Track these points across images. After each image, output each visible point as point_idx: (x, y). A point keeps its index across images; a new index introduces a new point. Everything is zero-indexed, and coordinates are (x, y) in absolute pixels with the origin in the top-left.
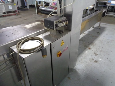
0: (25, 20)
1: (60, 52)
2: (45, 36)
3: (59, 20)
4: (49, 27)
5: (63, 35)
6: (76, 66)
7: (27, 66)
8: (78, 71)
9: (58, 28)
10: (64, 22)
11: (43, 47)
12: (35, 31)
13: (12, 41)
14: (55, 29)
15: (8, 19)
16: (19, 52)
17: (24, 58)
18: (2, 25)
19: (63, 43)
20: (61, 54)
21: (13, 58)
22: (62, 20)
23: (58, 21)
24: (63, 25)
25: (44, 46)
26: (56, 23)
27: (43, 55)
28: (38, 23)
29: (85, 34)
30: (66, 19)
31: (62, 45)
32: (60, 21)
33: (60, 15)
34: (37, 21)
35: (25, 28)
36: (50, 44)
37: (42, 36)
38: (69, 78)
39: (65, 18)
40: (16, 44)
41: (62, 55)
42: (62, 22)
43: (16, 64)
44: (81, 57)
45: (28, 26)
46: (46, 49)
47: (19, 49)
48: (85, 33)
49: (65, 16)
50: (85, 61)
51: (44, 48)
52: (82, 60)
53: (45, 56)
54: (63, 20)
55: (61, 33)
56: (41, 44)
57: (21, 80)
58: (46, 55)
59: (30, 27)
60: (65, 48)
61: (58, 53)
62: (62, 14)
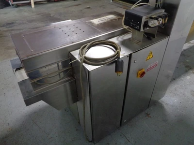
0: (87, 10)
1: (144, 70)
2: (122, 40)
3: (152, 14)
4: (133, 25)
5: (153, 43)
6: (163, 98)
7: (92, 84)
8: (165, 107)
9: (148, 28)
10: (159, 19)
11: (118, 57)
12: (107, 31)
13: (73, 43)
14: (142, 30)
15: (61, 6)
16: (82, 60)
17: (90, 70)
18: (52, 15)
19: (151, 56)
20: (144, 73)
21: (72, 68)
22: (158, 15)
23: (150, 15)
24: (157, 24)
25: (121, 57)
26: (147, 20)
27: (116, 71)
28: (111, 17)
29: (192, 45)
30: (166, 13)
31: (148, 58)
32: (153, 17)
33: (155, 6)
34: (111, 13)
35: (92, 24)
36: (130, 55)
37: (117, 39)
38: (148, 115)
39: (163, 11)
40: (79, 48)
41: (145, 75)
42: (156, 19)
43: (74, 78)
44: (176, 86)
45: (96, 21)
46: (122, 61)
47: (84, 57)
48: (192, 42)
49: (163, 7)
50: (181, 93)
51: (120, 60)
52: (176, 90)
53: (120, 74)
54: (161, 15)
55: (151, 37)
56: (116, 52)
57: (78, 102)
58: (122, 71)
59: (100, 22)
60: (152, 65)
61: (139, 72)
62: (158, 3)
